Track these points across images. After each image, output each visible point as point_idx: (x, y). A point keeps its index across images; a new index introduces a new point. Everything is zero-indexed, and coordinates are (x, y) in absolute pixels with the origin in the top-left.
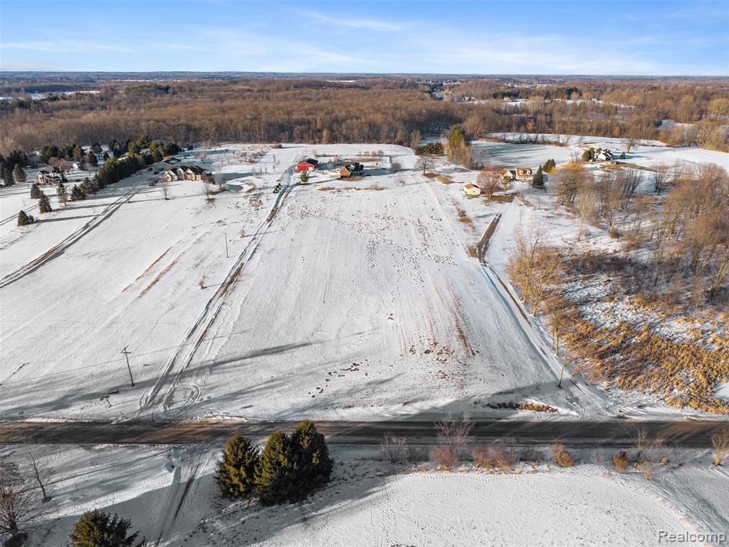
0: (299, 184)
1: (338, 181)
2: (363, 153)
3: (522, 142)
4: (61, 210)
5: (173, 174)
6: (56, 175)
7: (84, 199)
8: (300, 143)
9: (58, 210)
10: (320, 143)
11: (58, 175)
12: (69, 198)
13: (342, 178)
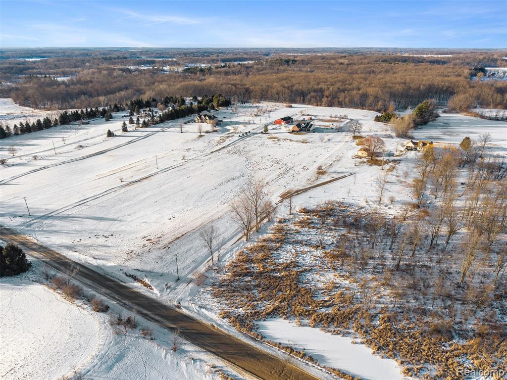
0: (262, 133)
1: (289, 134)
2: (339, 116)
3: (496, 119)
4: (133, 131)
5: (199, 118)
6: (149, 113)
7: (147, 127)
8: (308, 104)
9: (131, 131)
10: (321, 105)
11: (150, 113)
12: (141, 125)
13: (293, 132)
